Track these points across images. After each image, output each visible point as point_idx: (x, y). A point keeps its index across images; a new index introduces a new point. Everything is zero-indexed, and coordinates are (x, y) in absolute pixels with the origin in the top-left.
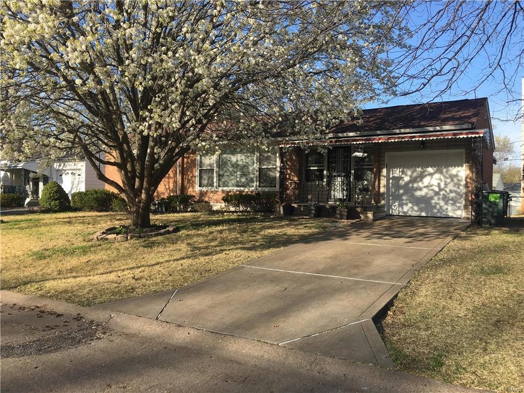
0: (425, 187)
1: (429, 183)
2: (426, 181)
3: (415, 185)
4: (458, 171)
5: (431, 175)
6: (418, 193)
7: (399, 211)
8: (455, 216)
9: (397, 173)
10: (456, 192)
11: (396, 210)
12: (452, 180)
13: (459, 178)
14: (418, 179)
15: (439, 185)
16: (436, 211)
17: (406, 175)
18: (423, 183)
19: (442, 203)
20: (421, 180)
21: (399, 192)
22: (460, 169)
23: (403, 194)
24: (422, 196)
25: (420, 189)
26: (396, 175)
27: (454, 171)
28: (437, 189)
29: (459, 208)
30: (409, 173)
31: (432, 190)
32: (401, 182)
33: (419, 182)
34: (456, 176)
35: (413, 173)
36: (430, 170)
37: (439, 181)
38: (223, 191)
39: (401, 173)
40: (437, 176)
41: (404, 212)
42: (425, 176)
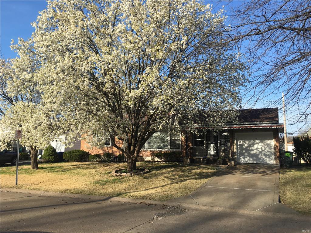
0: (255, 149)
1: (257, 147)
2: (256, 146)
3: (251, 148)
4: (271, 142)
5: (258, 143)
6: (252, 152)
7: (243, 161)
8: (270, 163)
9: (241, 142)
10: (270, 152)
11: (241, 160)
12: (268, 146)
13: (271, 145)
14: (252, 146)
15: (262, 148)
16: (261, 161)
17: (246, 143)
18: (254, 147)
19: (264, 157)
20: (253, 146)
21: (243, 152)
22: (271, 141)
23: (245, 153)
24: (254, 154)
25: (253, 150)
26: (241, 144)
27: (268, 142)
28: (261, 150)
29: (272, 159)
30: (247, 142)
31: (258, 151)
32: (243, 147)
33: (252, 147)
34: (270, 144)
35: (249, 142)
36: (257, 141)
37: (262, 147)
38: (151, 151)
39: (243, 143)
40: (260, 144)
41: (246, 161)
42: (255, 144)
